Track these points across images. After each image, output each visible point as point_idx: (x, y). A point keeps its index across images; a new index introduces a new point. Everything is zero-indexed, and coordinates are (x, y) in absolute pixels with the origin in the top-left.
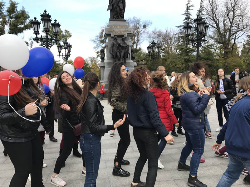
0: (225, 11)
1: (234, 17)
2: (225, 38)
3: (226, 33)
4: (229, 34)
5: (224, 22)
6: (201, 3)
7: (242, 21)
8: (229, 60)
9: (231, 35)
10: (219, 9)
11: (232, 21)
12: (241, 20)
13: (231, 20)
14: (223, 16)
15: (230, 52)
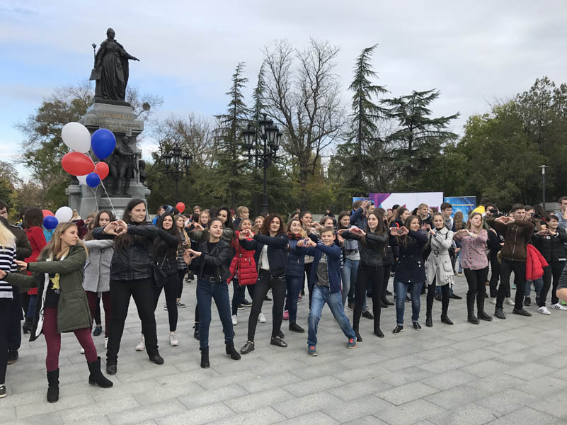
0: (301, 95)
1: (316, 109)
2: (302, 145)
3: (304, 136)
4: (309, 139)
5: (299, 115)
6: (259, 76)
7: (329, 117)
8: (309, 186)
9: (312, 140)
10: (290, 91)
11: (313, 116)
12: (327, 116)
13: (311, 114)
14: (297, 104)
15: (310, 172)
